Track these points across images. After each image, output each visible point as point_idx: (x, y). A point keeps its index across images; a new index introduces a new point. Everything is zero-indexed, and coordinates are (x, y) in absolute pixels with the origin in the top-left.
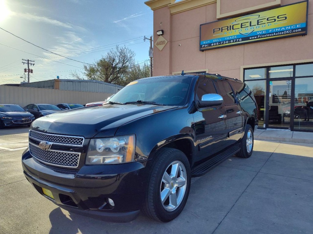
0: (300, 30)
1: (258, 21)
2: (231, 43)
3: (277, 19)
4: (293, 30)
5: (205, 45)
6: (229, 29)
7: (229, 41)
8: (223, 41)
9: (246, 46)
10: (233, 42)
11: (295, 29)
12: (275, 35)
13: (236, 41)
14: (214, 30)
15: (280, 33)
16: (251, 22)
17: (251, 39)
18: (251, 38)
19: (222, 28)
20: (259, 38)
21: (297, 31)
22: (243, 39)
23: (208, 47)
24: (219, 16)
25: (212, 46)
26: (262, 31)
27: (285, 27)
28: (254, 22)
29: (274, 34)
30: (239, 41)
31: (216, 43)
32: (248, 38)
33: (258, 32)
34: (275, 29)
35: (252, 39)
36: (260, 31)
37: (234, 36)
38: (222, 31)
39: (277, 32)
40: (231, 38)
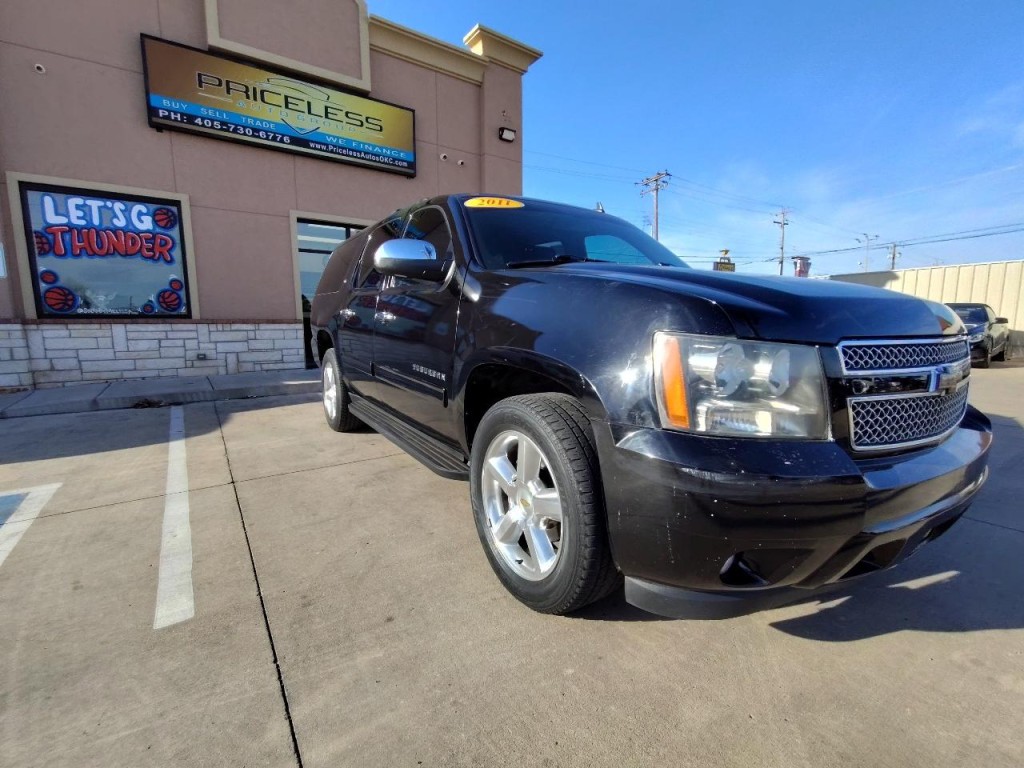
0: (405, 164)
1: (326, 108)
2: (259, 137)
3: (366, 124)
4: (394, 160)
5: (169, 111)
6: (251, 93)
7: (256, 130)
8: (237, 125)
9: (300, 161)
10: (267, 139)
11: (399, 160)
12: (363, 158)
13: (274, 139)
14: (200, 75)
15: (374, 158)
16: (309, 104)
17: (312, 148)
18: (312, 145)
19: (228, 82)
20: (332, 152)
21: (400, 163)
22: (295, 141)
23: (182, 121)
24: (215, 40)
25: (198, 125)
26: (338, 138)
27: (381, 148)
28: (318, 108)
29: (363, 155)
30: (282, 141)
31: (212, 121)
32: (304, 143)
33: (329, 136)
34: (364, 144)
35: (315, 149)
36: (334, 137)
37: (269, 122)
38: (228, 92)
39: (368, 153)
40: (258, 123)
